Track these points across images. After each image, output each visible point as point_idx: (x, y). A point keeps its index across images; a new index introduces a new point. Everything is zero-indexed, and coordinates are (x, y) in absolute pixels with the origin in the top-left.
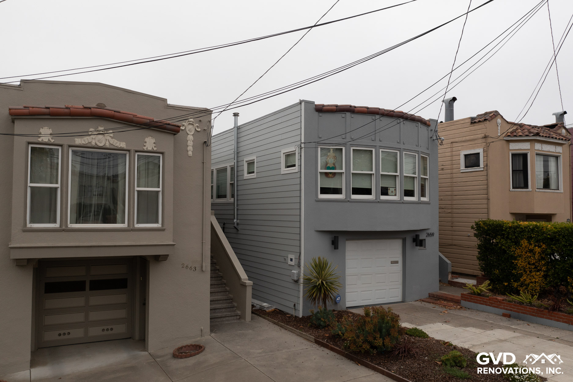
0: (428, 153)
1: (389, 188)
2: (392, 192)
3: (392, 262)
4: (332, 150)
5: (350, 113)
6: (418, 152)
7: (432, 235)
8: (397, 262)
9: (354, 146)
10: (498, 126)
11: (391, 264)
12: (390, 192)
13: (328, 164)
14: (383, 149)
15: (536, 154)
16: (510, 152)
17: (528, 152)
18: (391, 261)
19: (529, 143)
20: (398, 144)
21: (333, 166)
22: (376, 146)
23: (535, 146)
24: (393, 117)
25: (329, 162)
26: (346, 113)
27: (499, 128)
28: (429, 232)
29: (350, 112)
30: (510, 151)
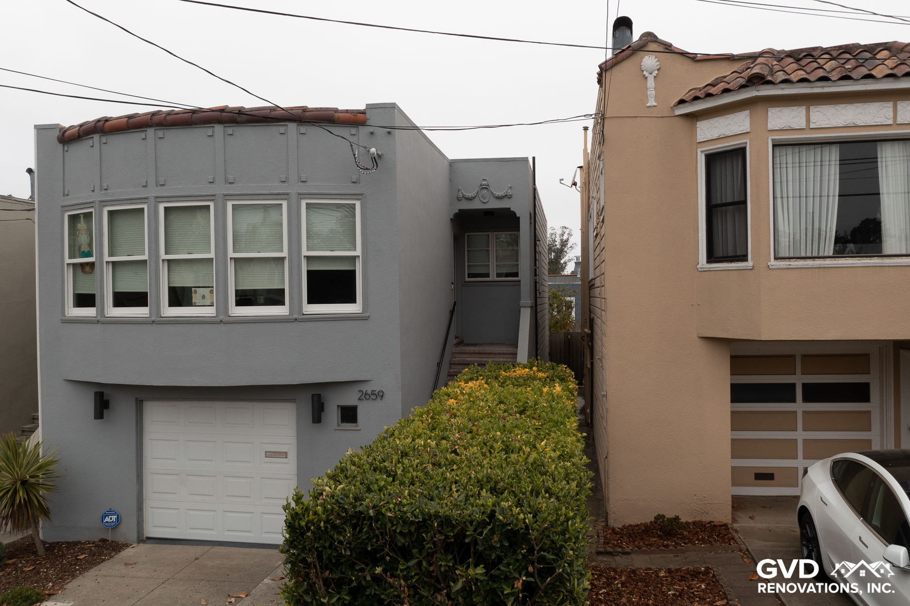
0: (359, 192)
1: (193, 289)
2: (204, 297)
3: (270, 454)
4: (82, 216)
5: (99, 135)
6: (286, 197)
7: (379, 395)
8: (285, 455)
9: (107, 203)
10: (646, 78)
11: (266, 457)
12: (196, 298)
13: (82, 246)
14: (168, 202)
15: (774, 146)
16: (699, 150)
17: (746, 143)
18: (266, 452)
19: (748, 112)
20: (210, 185)
21: (89, 250)
22: (147, 198)
23: (770, 120)
24: (191, 125)
25: (83, 242)
26: (93, 137)
27: (651, 83)
28: (368, 388)
29: (98, 133)
30: (699, 145)
